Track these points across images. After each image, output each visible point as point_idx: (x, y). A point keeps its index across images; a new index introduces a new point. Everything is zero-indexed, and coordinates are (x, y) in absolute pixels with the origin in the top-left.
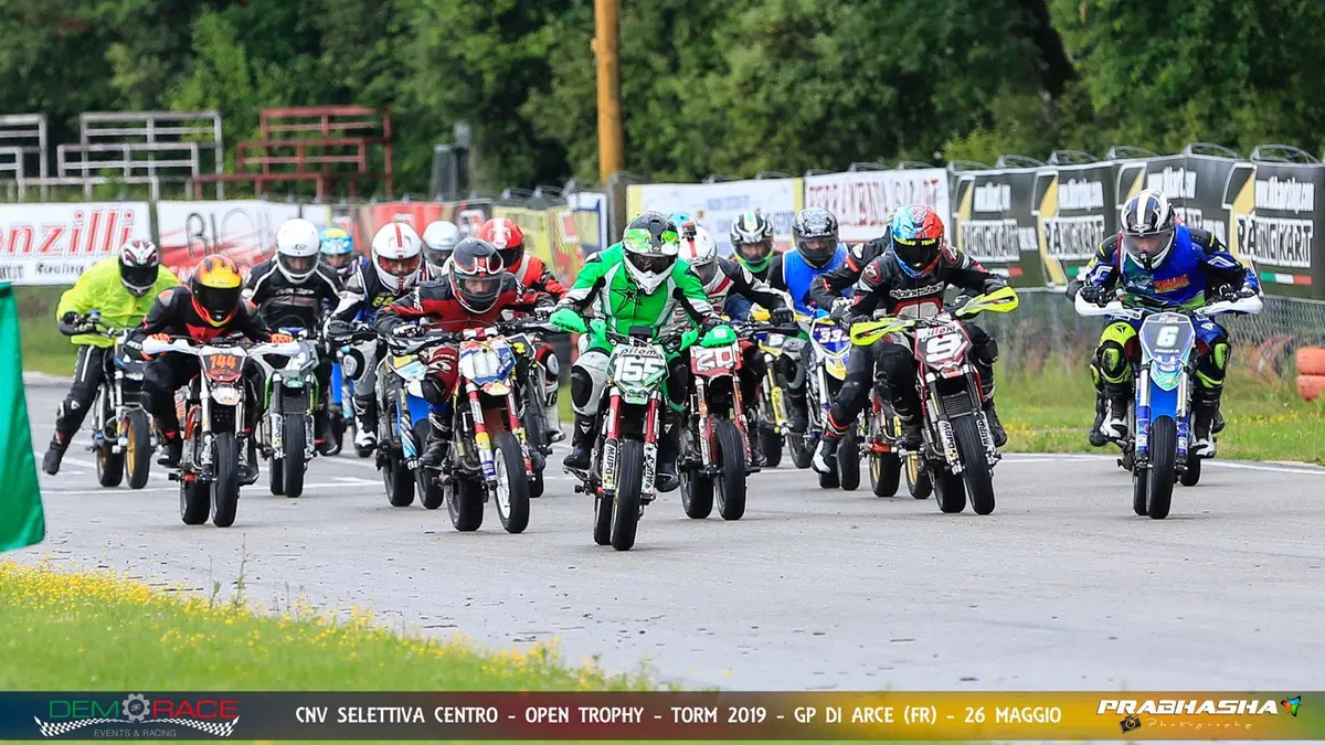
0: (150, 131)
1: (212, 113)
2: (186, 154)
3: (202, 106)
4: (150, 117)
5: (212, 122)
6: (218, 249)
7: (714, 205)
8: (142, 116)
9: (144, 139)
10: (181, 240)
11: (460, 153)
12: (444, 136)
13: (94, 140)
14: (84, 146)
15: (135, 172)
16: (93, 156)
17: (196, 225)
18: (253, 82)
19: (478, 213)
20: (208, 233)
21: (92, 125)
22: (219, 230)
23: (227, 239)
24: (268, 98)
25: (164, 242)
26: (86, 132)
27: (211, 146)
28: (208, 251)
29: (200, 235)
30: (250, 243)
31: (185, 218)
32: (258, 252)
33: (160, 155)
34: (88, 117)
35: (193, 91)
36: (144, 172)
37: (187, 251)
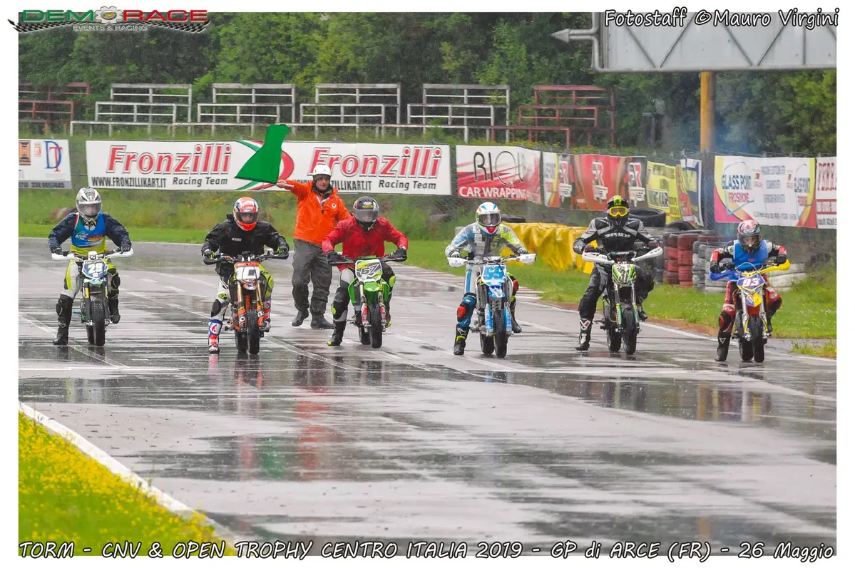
0: (466, 96)
1: (505, 87)
2: (487, 112)
3: (498, 82)
4: (465, 87)
5: (504, 92)
6: (492, 175)
7: (766, 171)
8: (461, 86)
9: (462, 101)
10: (470, 169)
11: (658, 117)
12: (649, 107)
13: (430, 100)
14: (425, 104)
15: (455, 122)
16: (430, 111)
17: (479, 159)
18: (530, 67)
19: (639, 164)
20: (487, 165)
21: (429, 91)
22: (493, 165)
23: (499, 169)
24: (540, 78)
25: (459, 170)
26: (425, 95)
27: (504, 106)
28: (486, 177)
29: (481, 166)
30: (512, 172)
31: (473, 156)
32: (517, 178)
33: (470, 111)
34: (427, 86)
35: (493, 71)
36: (461, 122)
37: (474, 176)
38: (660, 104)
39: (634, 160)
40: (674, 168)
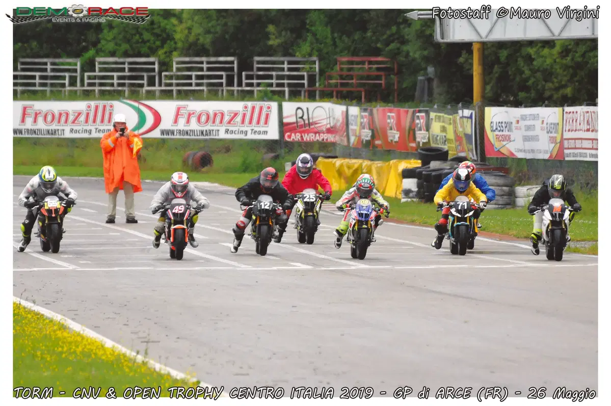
0: (286, 66)
1: (314, 58)
2: (302, 77)
3: (310, 55)
4: (286, 59)
5: (314, 63)
6: (310, 124)
7: (524, 118)
8: (282, 59)
9: (283, 69)
10: (293, 120)
11: (430, 80)
12: (422, 72)
13: (259, 69)
14: (255, 72)
15: (278, 85)
16: (259, 77)
17: (300, 113)
18: (335, 44)
19: (423, 114)
20: (305, 117)
21: (259, 62)
22: (310, 116)
23: (314, 120)
24: (341, 52)
25: (285, 121)
26: (256, 66)
27: (315, 73)
28: (305, 125)
29: (302, 118)
30: (325, 122)
31: (295, 110)
32: (328, 126)
33: (290, 77)
34: (257, 59)
35: (306, 48)
36: (282, 85)
37: (296, 125)
38: (431, 70)
39: (420, 111)
40: (451, 117)
